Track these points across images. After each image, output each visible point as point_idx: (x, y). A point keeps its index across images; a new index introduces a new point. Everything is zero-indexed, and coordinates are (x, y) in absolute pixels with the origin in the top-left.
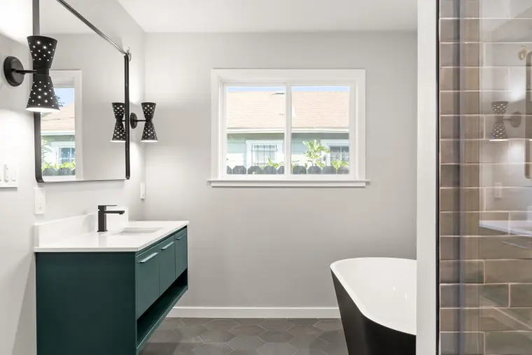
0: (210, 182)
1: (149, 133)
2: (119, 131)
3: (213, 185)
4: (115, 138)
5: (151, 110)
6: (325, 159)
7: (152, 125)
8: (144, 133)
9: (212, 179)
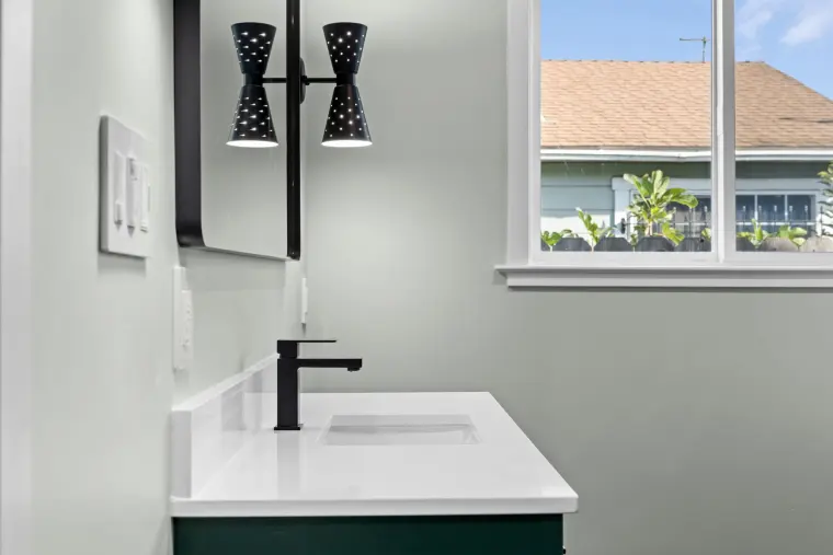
0: (504, 273)
1: (345, 119)
3: (512, 281)
4: (242, 132)
5: (355, 48)
6: (623, 227)
9: (509, 266)
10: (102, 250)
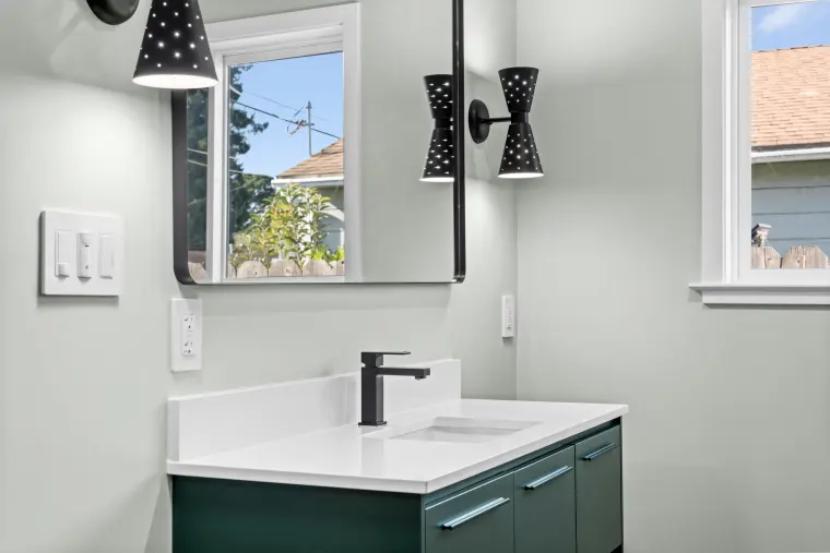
0: (700, 291)
1: (518, 154)
2: (439, 151)
3: (708, 299)
4: (430, 171)
5: (524, 89)
7: (527, 129)
8: (506, 151)
9: (704, 283)
10: (41, 293)
